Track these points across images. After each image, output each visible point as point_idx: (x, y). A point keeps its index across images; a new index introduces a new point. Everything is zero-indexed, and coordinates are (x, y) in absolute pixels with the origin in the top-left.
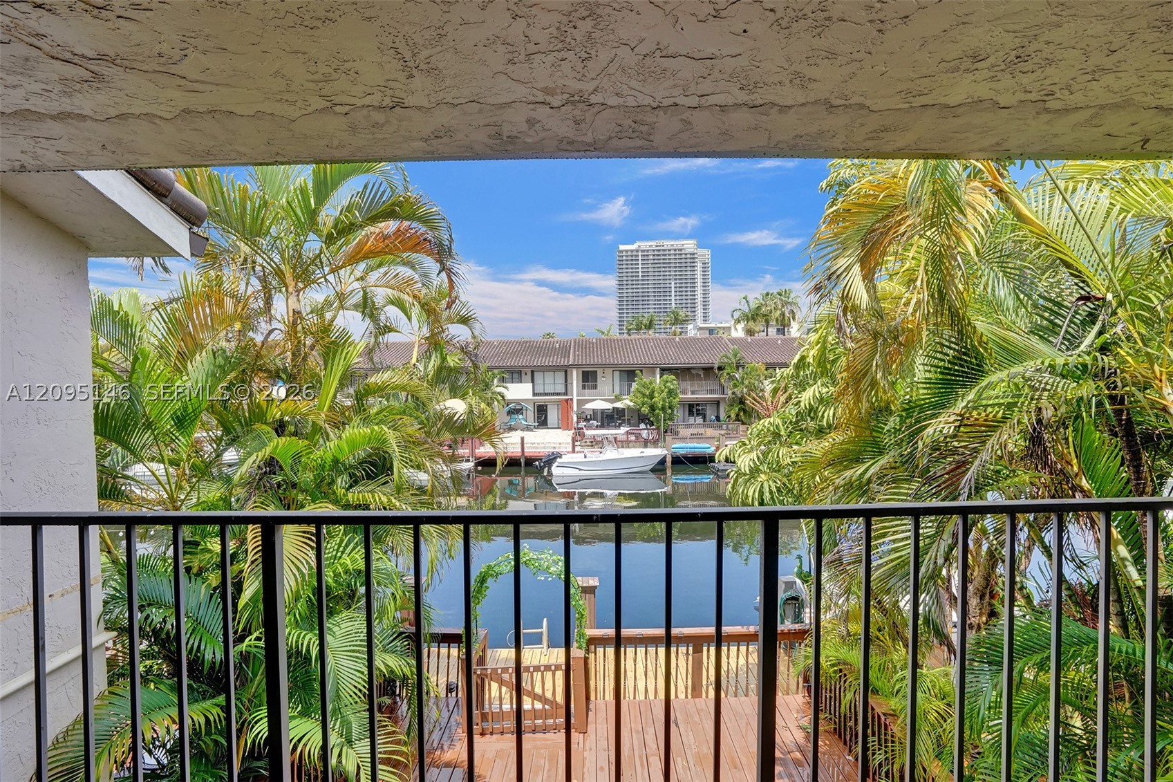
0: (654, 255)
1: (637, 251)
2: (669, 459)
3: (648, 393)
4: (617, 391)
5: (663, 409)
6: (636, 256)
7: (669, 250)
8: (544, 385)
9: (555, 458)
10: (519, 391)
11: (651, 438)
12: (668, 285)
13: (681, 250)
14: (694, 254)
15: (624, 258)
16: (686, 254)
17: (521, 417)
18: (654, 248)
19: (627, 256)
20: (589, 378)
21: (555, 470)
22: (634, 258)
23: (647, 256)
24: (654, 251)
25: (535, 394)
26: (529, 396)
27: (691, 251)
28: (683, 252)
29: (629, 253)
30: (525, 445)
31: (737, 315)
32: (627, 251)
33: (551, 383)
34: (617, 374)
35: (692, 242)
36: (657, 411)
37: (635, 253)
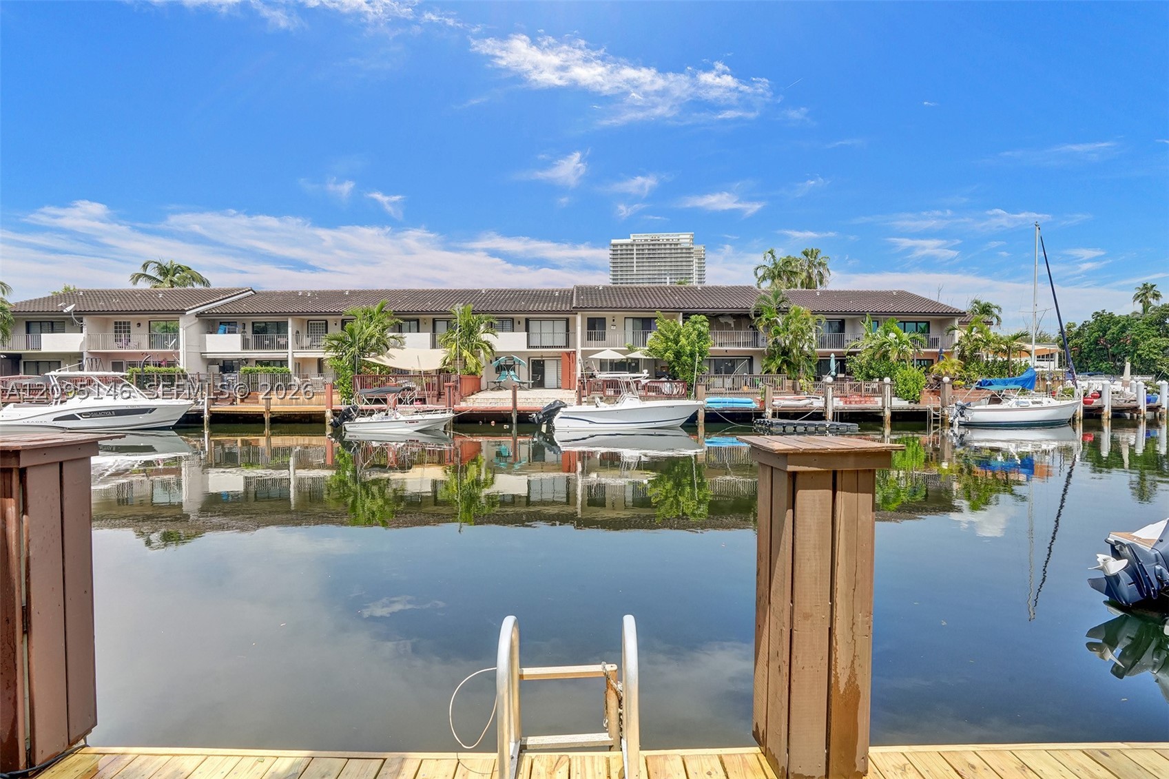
0: (649, 250)
1: (632, 245)
2: (701, 416)
3: (672, 337)
4: (629, 342)
5: (692, 355)
6: (630, 250)
7: (665, 245)
8: (541, 334)
9: (558, 409)
10: (510, 342)
11: (675, 392)
12: (663, 280)
13: (677, 244)
14: (689, 249)
15: (619, 252)
16: (682, 249)
17: (512, 373)
18: (649, 242)
19: (621, 250)
20: (596, 327)
21: (557, 422)
22: (629, 252)
23: (643, 250)
24: (649, 245)
25: (529, 347)
26: (524, 348)
27: (687, 246)
28: (679, 246)
29: (624, 247)
30: (518, 401)
31: (760, 273)
32: (621, 245)
33: (549, 335)
34: (629, 323)
35: (688, 236)
36: (685, 358)
37: (630, 247)
